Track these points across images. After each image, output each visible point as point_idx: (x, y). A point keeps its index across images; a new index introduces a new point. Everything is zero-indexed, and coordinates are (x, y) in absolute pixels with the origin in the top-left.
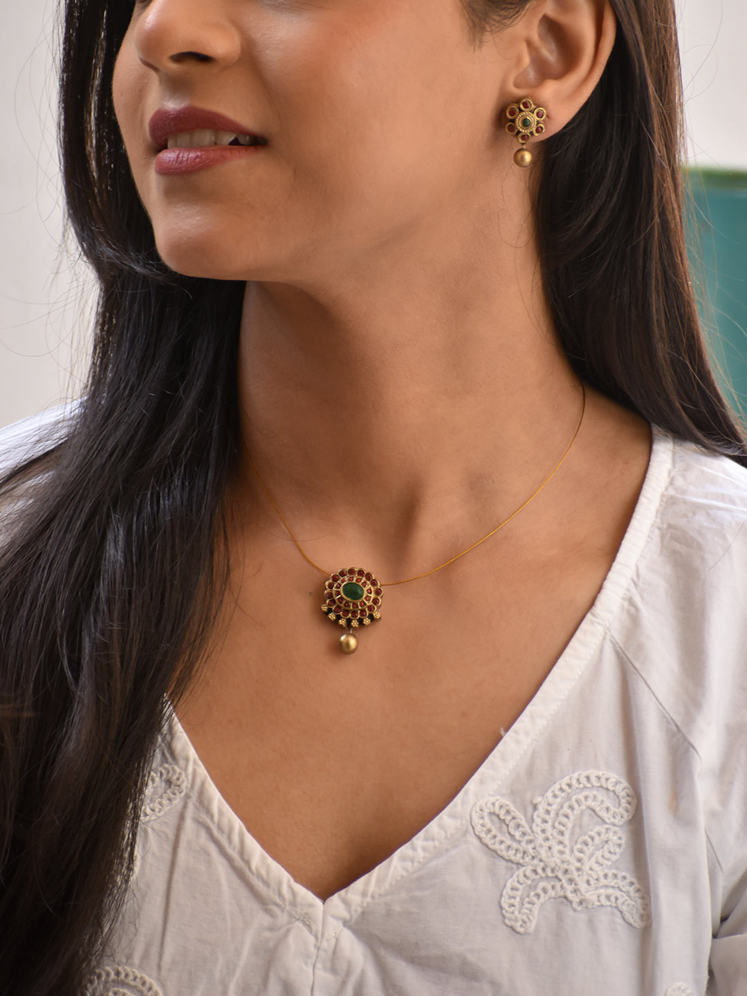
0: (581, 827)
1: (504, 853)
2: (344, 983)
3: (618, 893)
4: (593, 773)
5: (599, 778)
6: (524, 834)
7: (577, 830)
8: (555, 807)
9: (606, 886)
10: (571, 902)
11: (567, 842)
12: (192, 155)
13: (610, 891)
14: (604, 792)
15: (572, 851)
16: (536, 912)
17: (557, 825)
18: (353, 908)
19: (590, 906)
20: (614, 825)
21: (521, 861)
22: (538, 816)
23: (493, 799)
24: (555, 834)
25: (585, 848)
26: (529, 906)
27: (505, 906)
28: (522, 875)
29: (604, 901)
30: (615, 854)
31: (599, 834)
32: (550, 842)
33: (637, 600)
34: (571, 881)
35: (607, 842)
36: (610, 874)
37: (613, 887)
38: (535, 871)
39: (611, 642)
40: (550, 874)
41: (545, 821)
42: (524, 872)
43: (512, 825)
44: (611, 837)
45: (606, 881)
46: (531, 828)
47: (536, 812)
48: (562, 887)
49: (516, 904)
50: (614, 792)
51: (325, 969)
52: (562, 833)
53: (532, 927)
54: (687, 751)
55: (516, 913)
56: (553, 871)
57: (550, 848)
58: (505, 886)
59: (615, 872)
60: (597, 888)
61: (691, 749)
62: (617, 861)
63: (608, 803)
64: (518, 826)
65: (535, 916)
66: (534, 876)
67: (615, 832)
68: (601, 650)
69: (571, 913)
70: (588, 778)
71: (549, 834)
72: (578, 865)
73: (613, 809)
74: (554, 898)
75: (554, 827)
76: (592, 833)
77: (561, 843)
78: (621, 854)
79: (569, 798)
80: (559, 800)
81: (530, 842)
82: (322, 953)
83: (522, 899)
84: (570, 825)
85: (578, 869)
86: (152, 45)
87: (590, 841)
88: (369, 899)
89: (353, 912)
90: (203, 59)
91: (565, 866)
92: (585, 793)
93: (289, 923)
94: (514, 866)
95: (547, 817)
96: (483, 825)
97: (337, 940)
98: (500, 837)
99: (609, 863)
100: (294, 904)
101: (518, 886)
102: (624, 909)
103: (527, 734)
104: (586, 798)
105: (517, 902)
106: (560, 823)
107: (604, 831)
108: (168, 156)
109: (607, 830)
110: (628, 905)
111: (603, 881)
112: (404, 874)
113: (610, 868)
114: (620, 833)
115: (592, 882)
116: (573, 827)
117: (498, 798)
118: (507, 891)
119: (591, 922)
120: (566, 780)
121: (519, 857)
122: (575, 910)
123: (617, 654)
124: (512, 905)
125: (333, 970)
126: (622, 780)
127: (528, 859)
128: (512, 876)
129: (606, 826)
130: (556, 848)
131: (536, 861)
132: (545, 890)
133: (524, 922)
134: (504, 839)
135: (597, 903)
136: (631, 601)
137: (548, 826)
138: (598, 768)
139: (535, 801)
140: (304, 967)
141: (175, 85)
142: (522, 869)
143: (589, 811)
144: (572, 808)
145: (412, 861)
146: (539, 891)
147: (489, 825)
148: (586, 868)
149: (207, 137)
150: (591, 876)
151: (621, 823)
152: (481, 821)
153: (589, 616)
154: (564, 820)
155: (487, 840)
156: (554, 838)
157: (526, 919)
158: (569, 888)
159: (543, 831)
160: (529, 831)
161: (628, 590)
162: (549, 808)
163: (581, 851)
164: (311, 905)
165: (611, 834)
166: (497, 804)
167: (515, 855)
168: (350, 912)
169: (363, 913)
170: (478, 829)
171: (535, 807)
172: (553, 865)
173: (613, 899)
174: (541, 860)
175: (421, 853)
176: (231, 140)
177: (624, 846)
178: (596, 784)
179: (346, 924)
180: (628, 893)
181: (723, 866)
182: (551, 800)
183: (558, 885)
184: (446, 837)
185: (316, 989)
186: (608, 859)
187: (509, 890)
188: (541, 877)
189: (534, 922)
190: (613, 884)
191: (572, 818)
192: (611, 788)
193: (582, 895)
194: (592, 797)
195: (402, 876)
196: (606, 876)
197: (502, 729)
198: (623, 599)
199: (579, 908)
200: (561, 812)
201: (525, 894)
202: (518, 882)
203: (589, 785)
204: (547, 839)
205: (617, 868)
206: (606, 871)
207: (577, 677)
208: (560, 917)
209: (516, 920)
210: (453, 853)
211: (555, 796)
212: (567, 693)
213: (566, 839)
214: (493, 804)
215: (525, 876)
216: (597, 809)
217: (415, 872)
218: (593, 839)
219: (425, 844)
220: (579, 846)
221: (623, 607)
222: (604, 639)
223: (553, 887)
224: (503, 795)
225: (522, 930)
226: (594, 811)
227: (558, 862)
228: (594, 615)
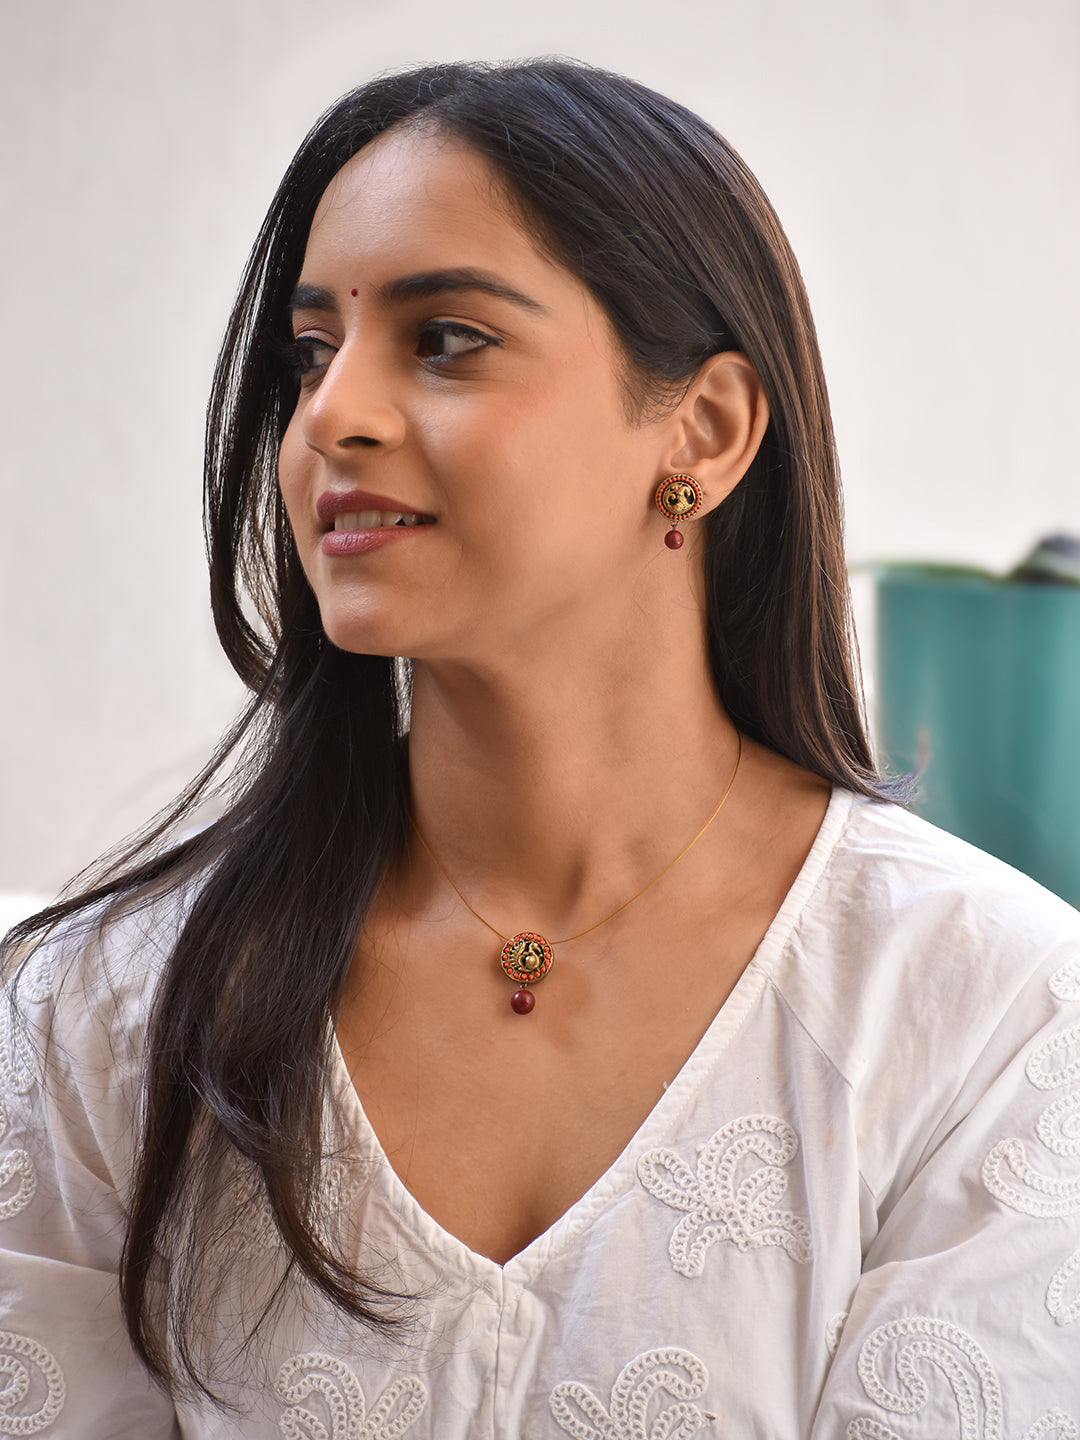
0: (744, 1170)
1: (670, 1202)
2: (527, 1343)
3: (782, 1232)
4: (754, 1117)
5: (760, 1122)
6: (689, 1181)
7: (741, 1174)
8: (718, 1153)
9: (771, 1227)
10: (737, 1244)
11: (730, 1186)
12: (361, 536)
13: (775, 1230)
14: (766, 1135)
15: (736, 1194)
16: (703, 1256)
17: (720, 1170)
18: (532, 1270)
19: (756, 1247)
20: (777, 1166)
21: (687, 1208)
22: (702, 1163)
23: (658, 1150)
24: (719, 1179)
25: (748, 1191)
26: (696, 1250)
27: (673, 1253)
28: (688, 1221)
29: (769, 1240)
30: (778, 1194)
31: (762, 1176)
32: (714, 1187)
33: (798, 947)
34: (736, 1223)
35: (770, 1183)
36: (774, 1214)
37: (778, 1227)
38: (700, 1217)
39: (773, 989)
40: (715, 1218)
41: (709, 1167)
42: (690, 1218)
43: (677, 1173)
44: (774, 1178)
45: (770, 1222)
46: (695, 1175)
47: (700, 1160)
48: (727, 1229)
49: (684, 1250)
50: (775, 1134)
51: (509, 1331)
52: (725, 1178)
53: (700, 1270)
54: (841, 1086)
55: (684, 1258)
56: (718, 1215)
57: (714, 1193)
58: (672, 1234)
59: (779, 1211)
60: (762, 1229)
61: (846, 1084)
62: (780, 1201)
63: (769, 1145)
64: (683, 1174)
65: (702, 1259)
66: (700, 1221)
67: (778, 1173)
68: (762, 998)
69: (737, 1254)
70: (749, 1123)
71: (712, 1179)
72: (743, 1207)
73: (774, 1151)
74: (721, 1241)
75: (717, 1173)
76: (755, 1176)
77: (724, 1187)
78: (784, 1194)
79: (731, 1142)
80: (722, 1145)
81: (695, 1188)
82: (505, 1317)
83: (689, 1244)
84: (733, 1169)
85: (742, 1212)
86: (319, 432)
87: (753, 1183)
88: (545, 1259)
89: (531, 1274)
90: (368, 442)
91: (730, 1208)
92: (747, 1138)
93: (472, 1292)
94: (681, 1213)
95: (710, 1163)
96: (649, 1177)
97: (519, 1302)
98: (666, 1186)
99: (773, 1204)
100: (473, 1272)
101: (685, 1232)
102: (789, 1247)
103: (688, 1085)
104: (748, 1142)
105: (684, 1248)
106: (723, 1168)
107: (767, 1173)
108: (336, 538)
109: (770, 1171)
110: (792, 1243)
111: (768, 1222)
112: (577, 1231)
113: (773, 1208)
114: (783, 1173)
115: (757, 1223)
116: (736, 1171)
117: (662, 1148)
118: (675, 1237)
119: (757, 1262)
120: (728, 1126)
121: (684, 1205)
122: (741, 1251)
123: (778, 1001)
124: (680, 1251)
125: (517, 1332)
126: (783, 1121)
127: (692, 1205)
128: (678, 1223)
129: (769, 1167)
130: (719, 1194)
131: (701, 1207)
132: (711, 1234)
133: (692, 1266)
134: (669, 1187)
135: (762, 1243)
136: (790, 949)
137: (712, 1172)
138: (759, 1112)
139: (698, 1150)
140: (488, 1332)
141: (344, 469)
142: (688, 1215)
143: (751, 1154)
144: (734, 1152)
145: (583, 1218)
146: (705, 1235)
147: (655, 1175)
148: (750, 1210)
149: (374, 518)
150: (755, 1217)
151: (781, 1165)
152: (648, 1173)
153: (749, 967)
154: (728, 1165)
155: (654, 1190)
156: (718, 1183)
157: (695, 1264)
158: (735, 1230)
159: (707, 1177)
160: (693, 1177)
161: (790, 939)
162: (712, 1154)
163: (744, 1194)
164: (491, 1273)
165: (773, 1175)
166: (662, 1155)
167: (681, 1202)
168: (528, 1274)
169: (542, 1274)
170: (645, 1180)
171: (698, 1154)
172: (718, 1209)
173: (778, 1238)
174: (706, 1206)
175: (591, 1209)
176: (398, 520)
177: (786, 1186)
178: (757, 1128)
179: (526, 1286)
180: (791, 1231)
181: (874, 1192)
182: (714, 1146)
183: (723, 1228)
184: (615, 1193)
185: (501, 1351)
186: (771, 1200)
187: (676, 1237)
188: (707, 1222)
189: (702, 1265)
190: (777, 1224)
191: (734, 1162)
192: (772, 1131)
193: (747, 1236)
194: (754, 1140)
195: (575, 1234)
196: (770, 1216)
197: (665, 1083)
198: (784, 947)
199: (745, 1250)
200: (724, 1157)
201: (692, 1240)
202: (685, 1228)
203: (751, 1130)
204: (712, 1184)
205: (781, 1208)
206: (770, 1211)
207: (738, 1027)
208: (726, 1258)
209: (684, 1265)
210: (621, 1205)
211: (718, 1142)
212: (728, 1042)
213: (729, 1183)
214: (659, 1155)
215: (691, 1221)
216: (759, 1152)
217: (588, 1228)
218: (756, 1181)
219: (595, 1200)
220: (742, 1189)
221: (783, 955)
222: (765, 988)
223: (719, 1231)
224: (668, 1146)
225: (689, 1274)
226: (756, 1154)
227: (723, 1207)
228: (754, 966)
